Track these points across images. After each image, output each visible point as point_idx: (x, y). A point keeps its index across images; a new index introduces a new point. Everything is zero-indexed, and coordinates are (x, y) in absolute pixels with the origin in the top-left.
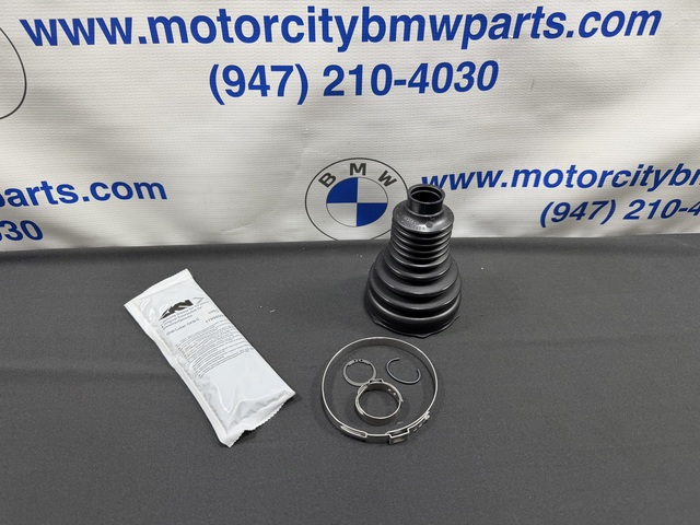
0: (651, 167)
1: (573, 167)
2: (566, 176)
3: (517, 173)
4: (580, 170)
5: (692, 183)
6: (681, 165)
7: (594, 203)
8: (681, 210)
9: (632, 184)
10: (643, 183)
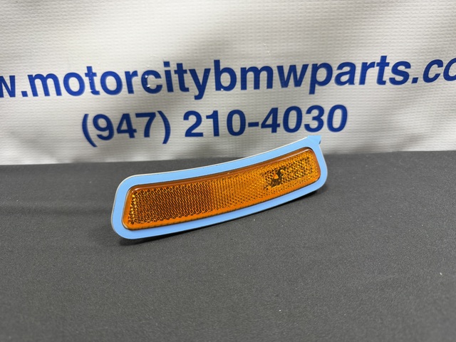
0: (179, 66)
1: (89, 69)
2: (86, 80)
3: (32, 79)
4: (99, 72)
5: (244, 87)
6: (217, 63)
7: (138, 115)
8: (251, 125)
9: (170, 89)
10: (184, 88)
